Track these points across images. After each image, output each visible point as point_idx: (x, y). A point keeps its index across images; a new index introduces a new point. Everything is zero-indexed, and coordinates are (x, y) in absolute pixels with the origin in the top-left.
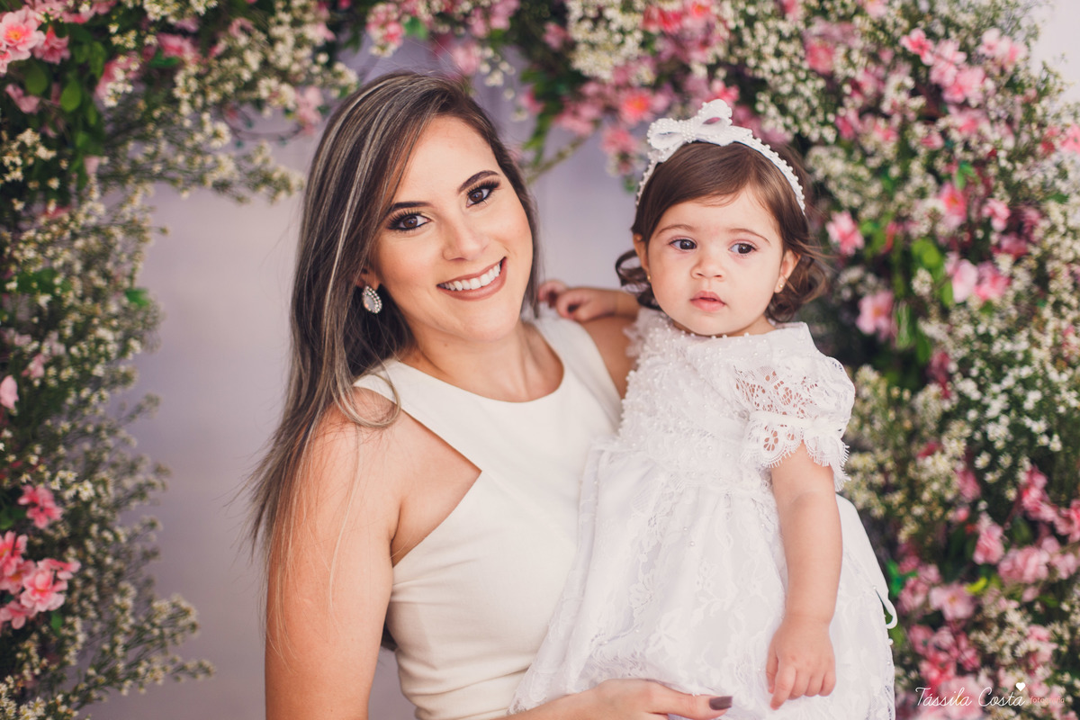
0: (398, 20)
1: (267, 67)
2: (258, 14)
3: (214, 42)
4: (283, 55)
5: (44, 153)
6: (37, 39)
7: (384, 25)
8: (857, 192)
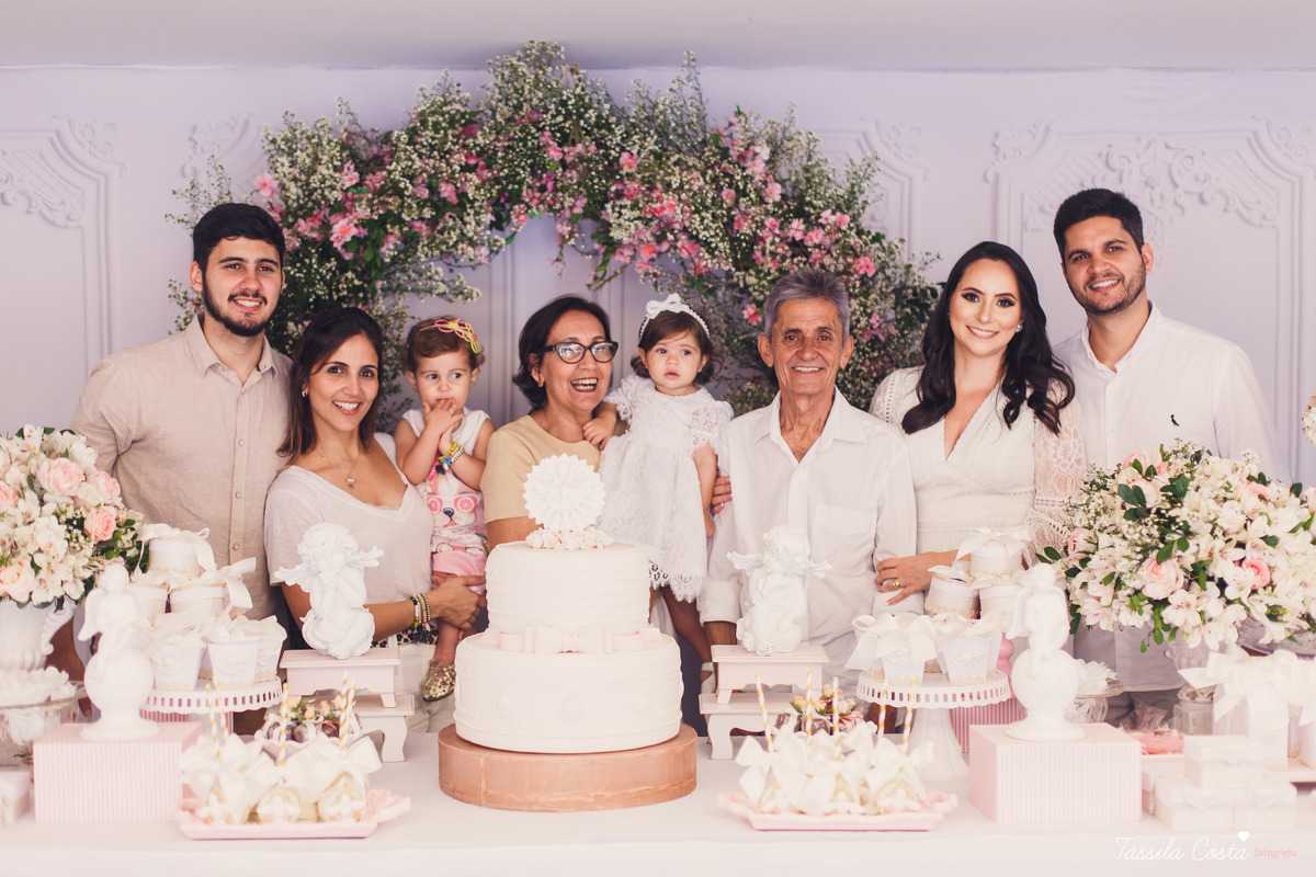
0: (526, 212)
1: (463, 237)
2: (458, 209)
3: (438, 223)
4: (470, 230)
5: (357, 282)
6: (354, 231)
7: (518, 217)
8: (762, 293)
